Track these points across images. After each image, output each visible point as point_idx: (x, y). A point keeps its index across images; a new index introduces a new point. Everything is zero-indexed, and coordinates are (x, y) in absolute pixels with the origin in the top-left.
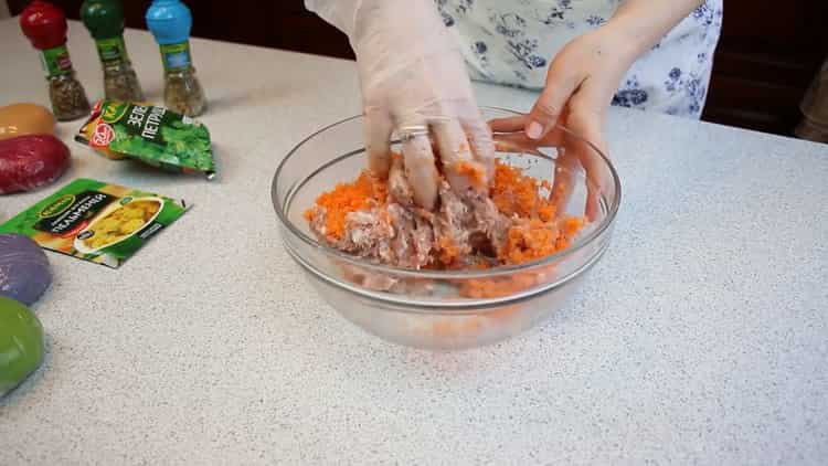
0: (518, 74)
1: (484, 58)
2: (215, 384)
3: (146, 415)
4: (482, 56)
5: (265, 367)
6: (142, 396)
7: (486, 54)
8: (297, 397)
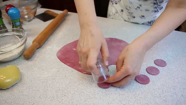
0: (129, 18)
1: (122, 13)
2: (49, 86)
3: (34, 93)
4: (121, 13)
5: (61, 82)
6: (33, 89)
7: (123, 12)
8: (68, 89)
